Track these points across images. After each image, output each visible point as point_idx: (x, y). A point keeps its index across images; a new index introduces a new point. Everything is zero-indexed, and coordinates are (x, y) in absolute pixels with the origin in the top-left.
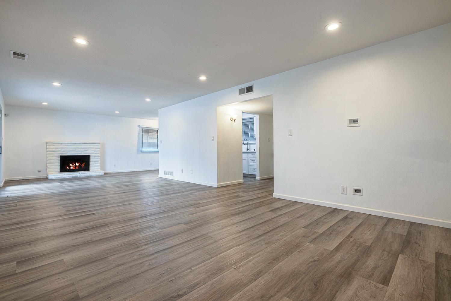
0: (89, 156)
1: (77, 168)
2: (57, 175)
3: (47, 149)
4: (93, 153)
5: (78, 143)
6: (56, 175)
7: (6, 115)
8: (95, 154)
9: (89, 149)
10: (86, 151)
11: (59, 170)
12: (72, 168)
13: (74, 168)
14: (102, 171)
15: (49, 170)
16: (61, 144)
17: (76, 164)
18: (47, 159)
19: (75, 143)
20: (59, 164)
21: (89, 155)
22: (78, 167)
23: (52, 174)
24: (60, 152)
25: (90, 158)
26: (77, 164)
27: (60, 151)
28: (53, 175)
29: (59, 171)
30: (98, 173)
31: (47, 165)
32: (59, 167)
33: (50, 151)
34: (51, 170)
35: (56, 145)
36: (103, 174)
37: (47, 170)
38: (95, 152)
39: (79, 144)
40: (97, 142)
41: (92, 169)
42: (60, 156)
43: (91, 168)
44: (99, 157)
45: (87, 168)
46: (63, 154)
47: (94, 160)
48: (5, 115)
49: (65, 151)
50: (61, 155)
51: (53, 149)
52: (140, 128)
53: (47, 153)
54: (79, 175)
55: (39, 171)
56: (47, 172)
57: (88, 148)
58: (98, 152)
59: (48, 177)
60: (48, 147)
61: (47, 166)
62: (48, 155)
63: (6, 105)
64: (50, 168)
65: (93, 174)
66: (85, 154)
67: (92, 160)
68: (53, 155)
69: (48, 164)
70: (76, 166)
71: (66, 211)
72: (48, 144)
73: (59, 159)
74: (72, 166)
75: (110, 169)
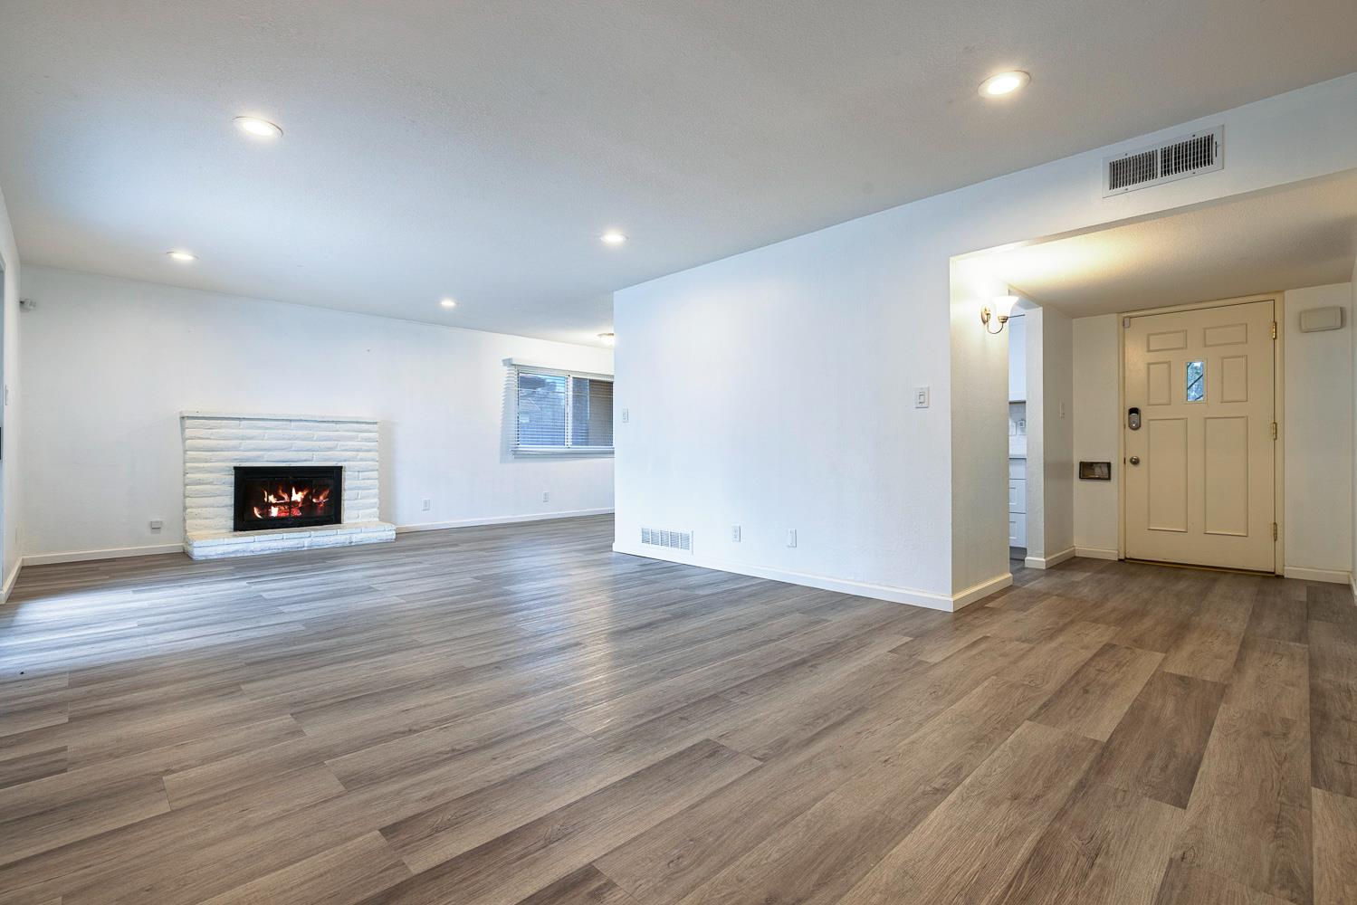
0: (341, 467)
1: (297, 513)
2: (226, 541)
3: (184, 440)
4: (353, 459)
5: (301, 420)
6: (221, 541)
7: (27, 305)
8: (361, 460)
9: (340, 443)
10: (330, 449)
11: (231, 523)
12: (274, 512)
13: (283, 515)
14: (387, 526)
15: (194, 522)
16: (238, 422)
17: (290, 496)
18: (187, 481)
19: (291, 421)
20: (230, 500)
21: (339, 464)
22: (300, 509)
23: (206, 538)
24: (237, 453)
25: (346, 475)
26: (297, 497)
27: (235, 448)
28: (210, 542)
29: (232, 526)
30: (376, 534)
31: (185, 503)
32: (230, 513)
33: (198, 449)
34: (203, 522)
35: (220, 428)
36: (394, 537)
37: (184, 520)
38: (361, 455)
39: (302, 423)
40: (367, 416)
41: (349, 518)
42: (236, 468)
43: (347, 514)
44: (375, 474)
45: (332, 515)
46: (247, 461)
47: (357, 483)
48: (22, 303)
49: (254, 450)
50: (237, 465)
51: (208, 441)
52: (513, 368)
53: (187, 456)
54: (307, 542)
55: (155, 528)
56: (185, 531)
57: (338, 439)
58: (370, 455)
59: (189, 548)
60: (188, 433)
61: (185, 508)
62: (188, 465)
63: (27, 264)
64: (196, 517)
65: (358, 538)
66: (326, 460)
67: (348, 482)
68: (209, 464)
69: (188, 500)
70: (292, 504)
71: (385, 831)
72: (188, 422)
73: (232, 479)
74: (275, 505)
75: (414, 517)
